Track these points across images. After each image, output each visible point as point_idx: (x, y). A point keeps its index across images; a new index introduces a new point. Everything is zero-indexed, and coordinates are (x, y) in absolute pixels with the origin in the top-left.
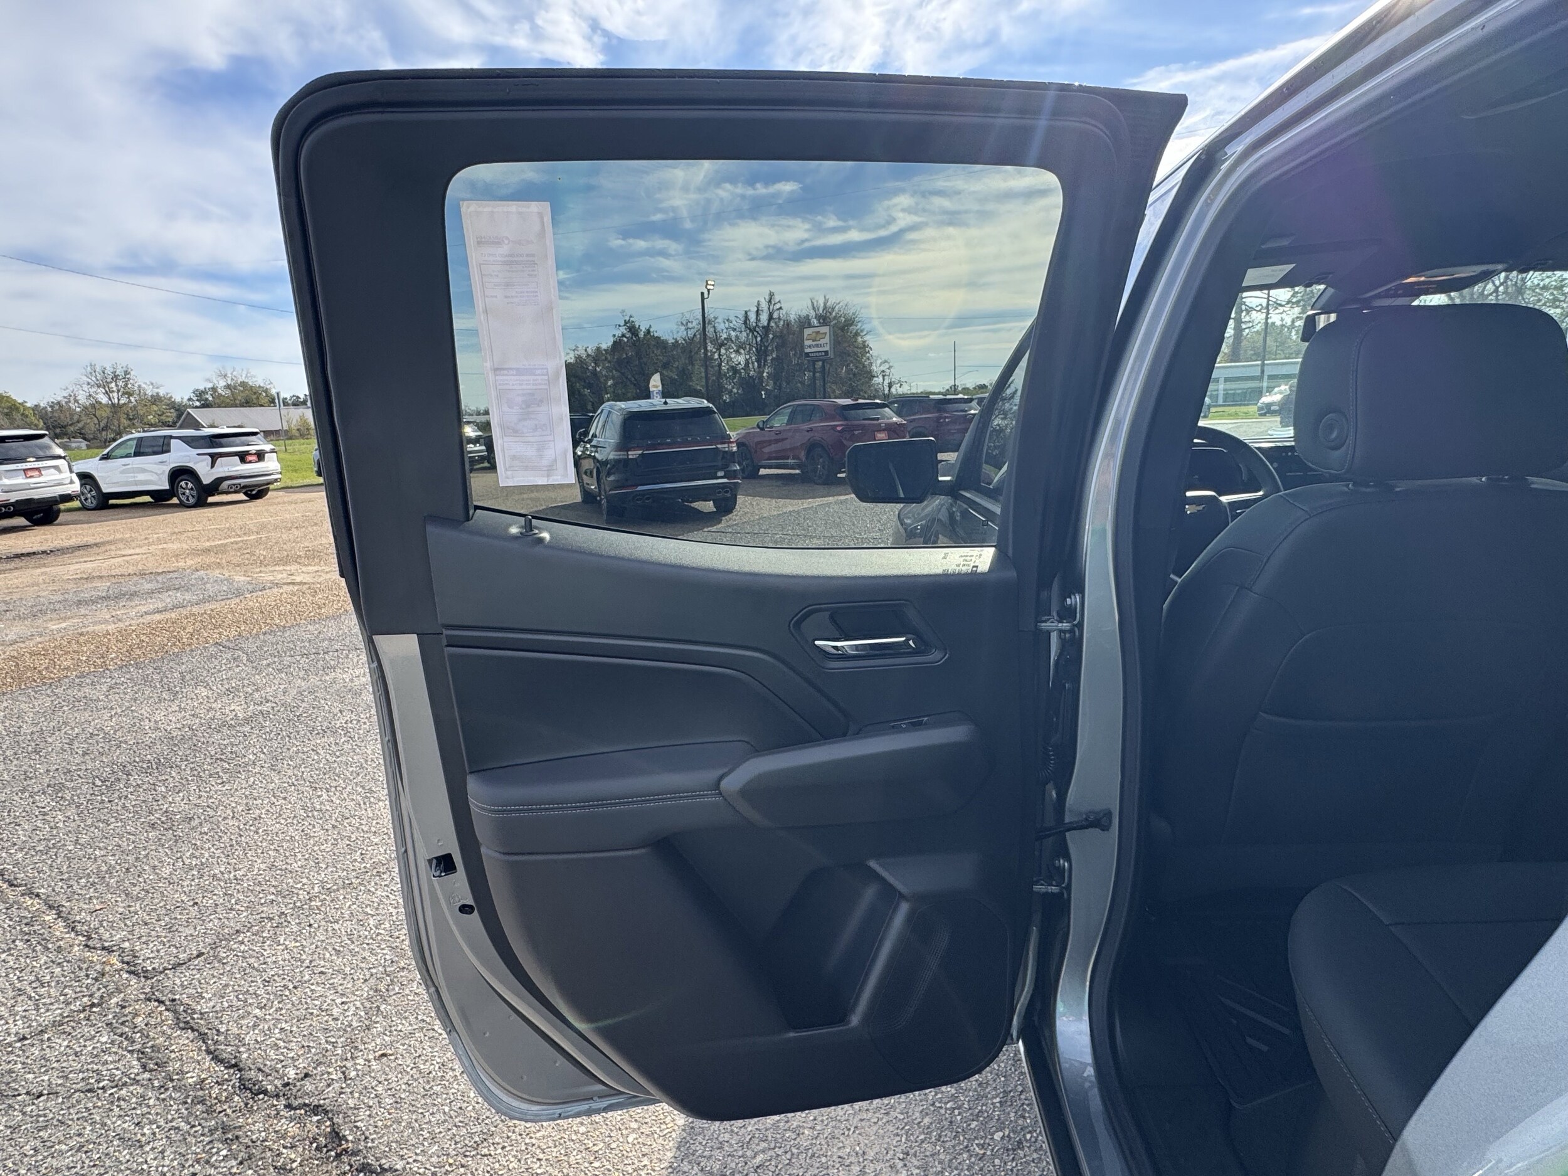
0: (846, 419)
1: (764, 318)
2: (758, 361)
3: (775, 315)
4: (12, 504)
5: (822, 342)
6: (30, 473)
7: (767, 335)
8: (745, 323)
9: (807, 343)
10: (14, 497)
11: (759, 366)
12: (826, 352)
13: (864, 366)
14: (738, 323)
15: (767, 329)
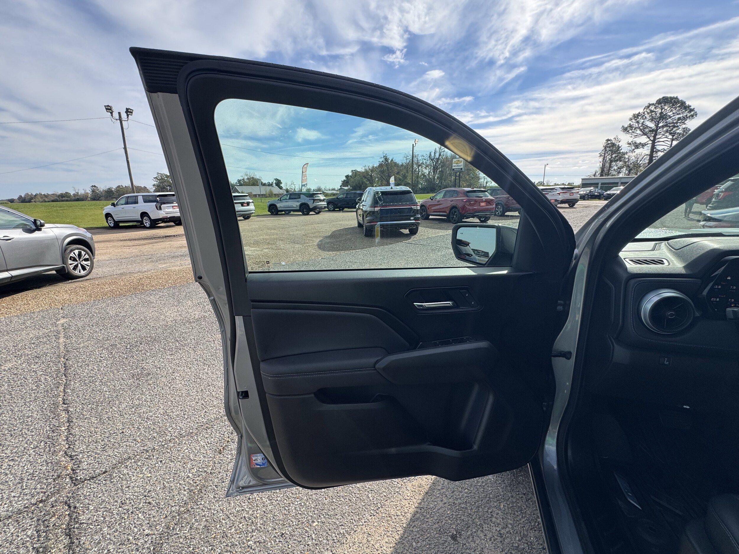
0: (468, 197)
1: (437, 155)
2: (434, 172)
3: (442, 154)
4: (168, 218)
5: (460, 164)
6: (174, 208)
7: (438, 161)
8: (430, 157)
9: (454, 165)
10: (169, 216)
11: (434, 174)
12: (461, 169)
13: (476, 175)
14: (427, 157)
15: (438, 159)
